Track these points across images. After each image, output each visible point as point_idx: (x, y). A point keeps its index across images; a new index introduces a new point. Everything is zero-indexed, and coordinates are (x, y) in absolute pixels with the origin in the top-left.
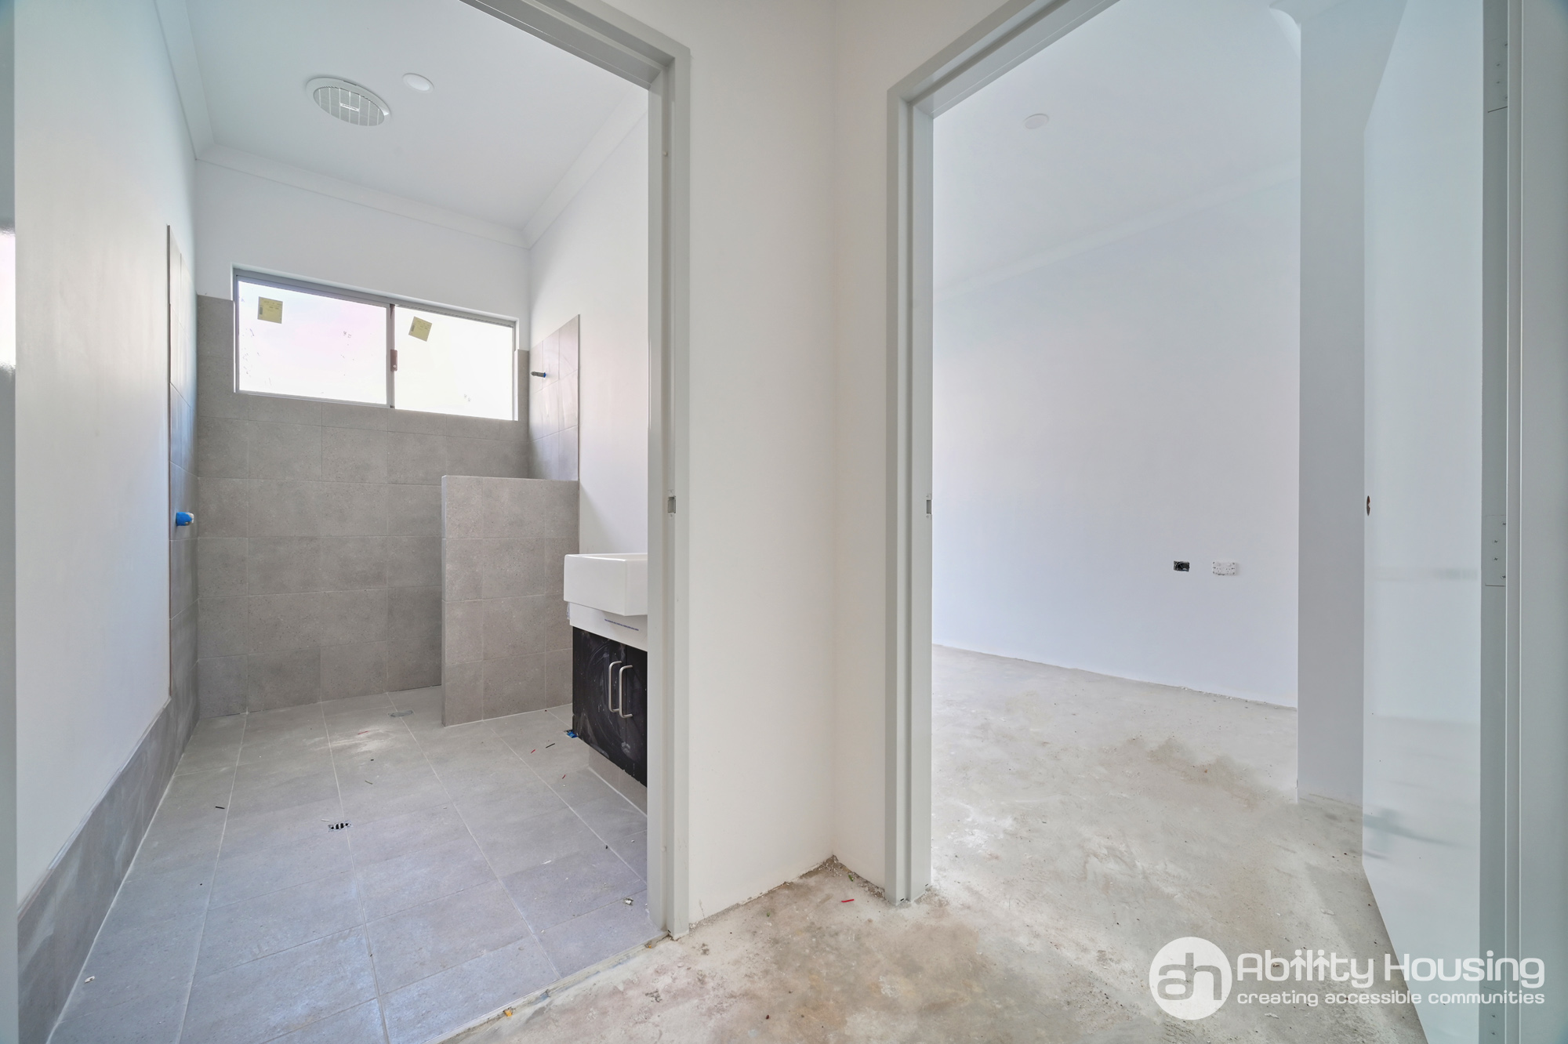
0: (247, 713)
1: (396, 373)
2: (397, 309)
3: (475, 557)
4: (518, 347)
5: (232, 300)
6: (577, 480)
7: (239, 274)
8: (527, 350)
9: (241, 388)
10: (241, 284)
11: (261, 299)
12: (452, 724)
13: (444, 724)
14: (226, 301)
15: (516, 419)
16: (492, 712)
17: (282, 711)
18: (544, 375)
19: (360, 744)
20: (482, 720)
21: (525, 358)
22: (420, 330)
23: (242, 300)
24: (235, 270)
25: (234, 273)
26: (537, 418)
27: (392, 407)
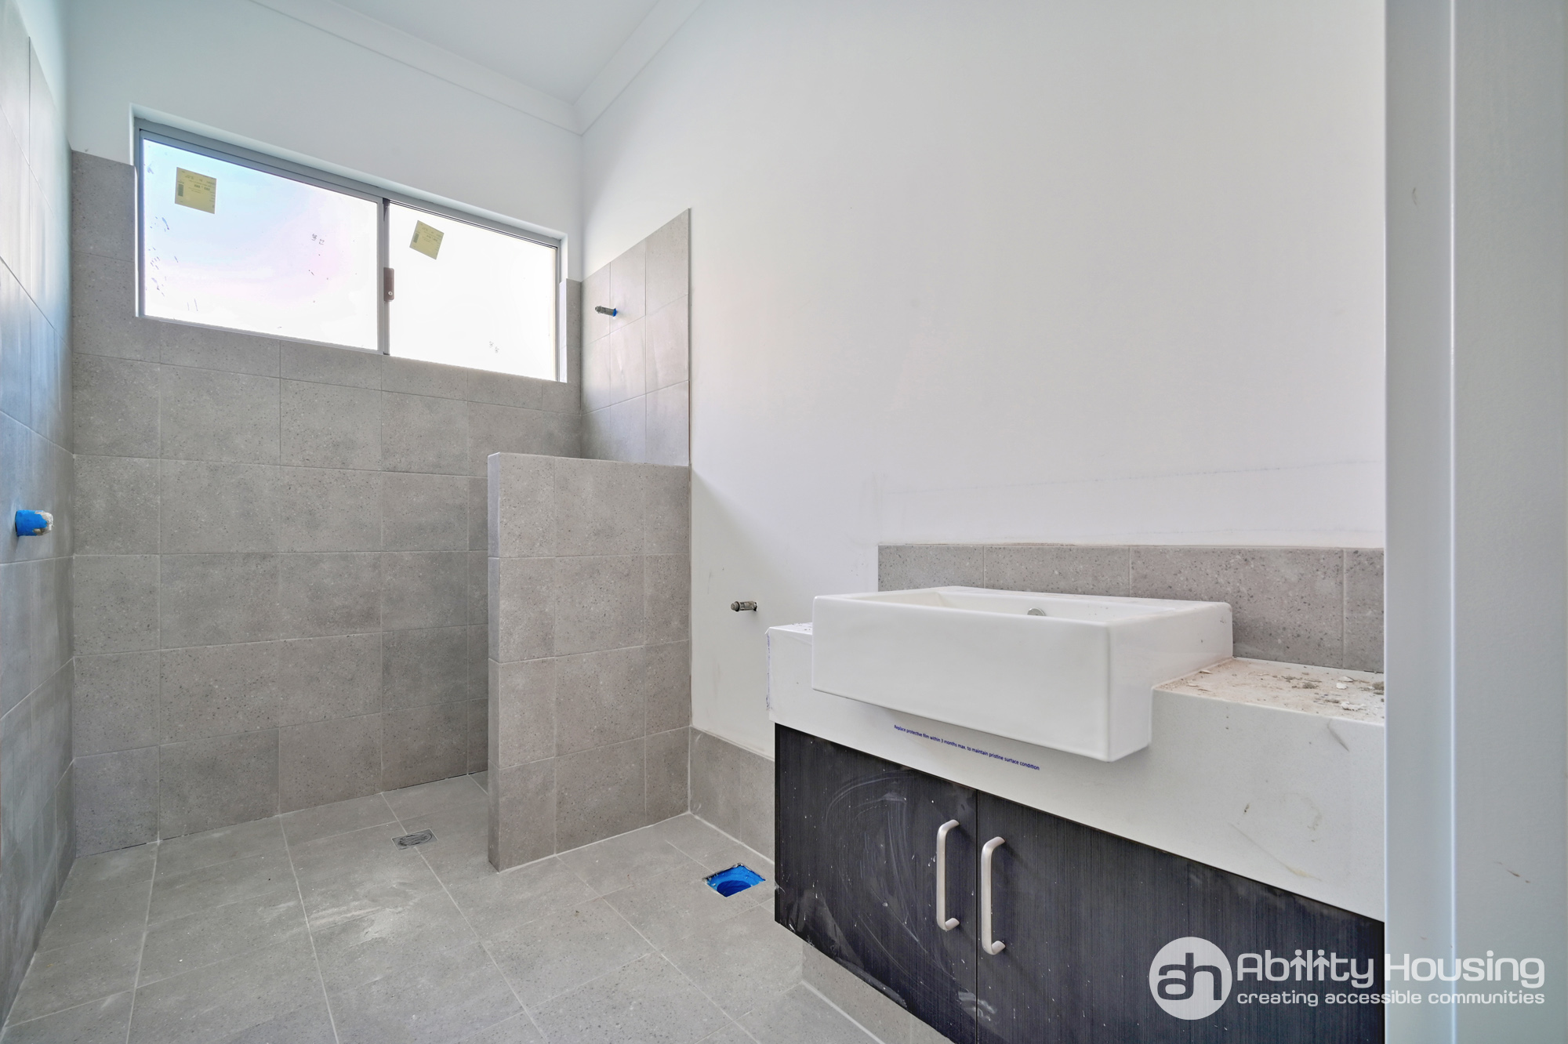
0: (158, 842)
1: (391, 304)
2: (392, 207)
3: (544, 588)
4: (565, 275)
5: (132, 164)
6: (687, 465)
7: (145, 128)
8: (579, 280)
9: (150, 312)
10: (146, 143)
11: (180, 171)
12: (510, 865)
13: (494, 863)
14: (120, 164)
15: (564, 379)
16: (570, 840)
17: (216, 835)
18: (614, 313)
19: (361, 919)
20: (555, 855)
21: (578, 293)
22: (426, 241)
23: (150, 170)
24: (137, 120)
25: (135, 125)
26: (596, 379)
27: (386, 354)
